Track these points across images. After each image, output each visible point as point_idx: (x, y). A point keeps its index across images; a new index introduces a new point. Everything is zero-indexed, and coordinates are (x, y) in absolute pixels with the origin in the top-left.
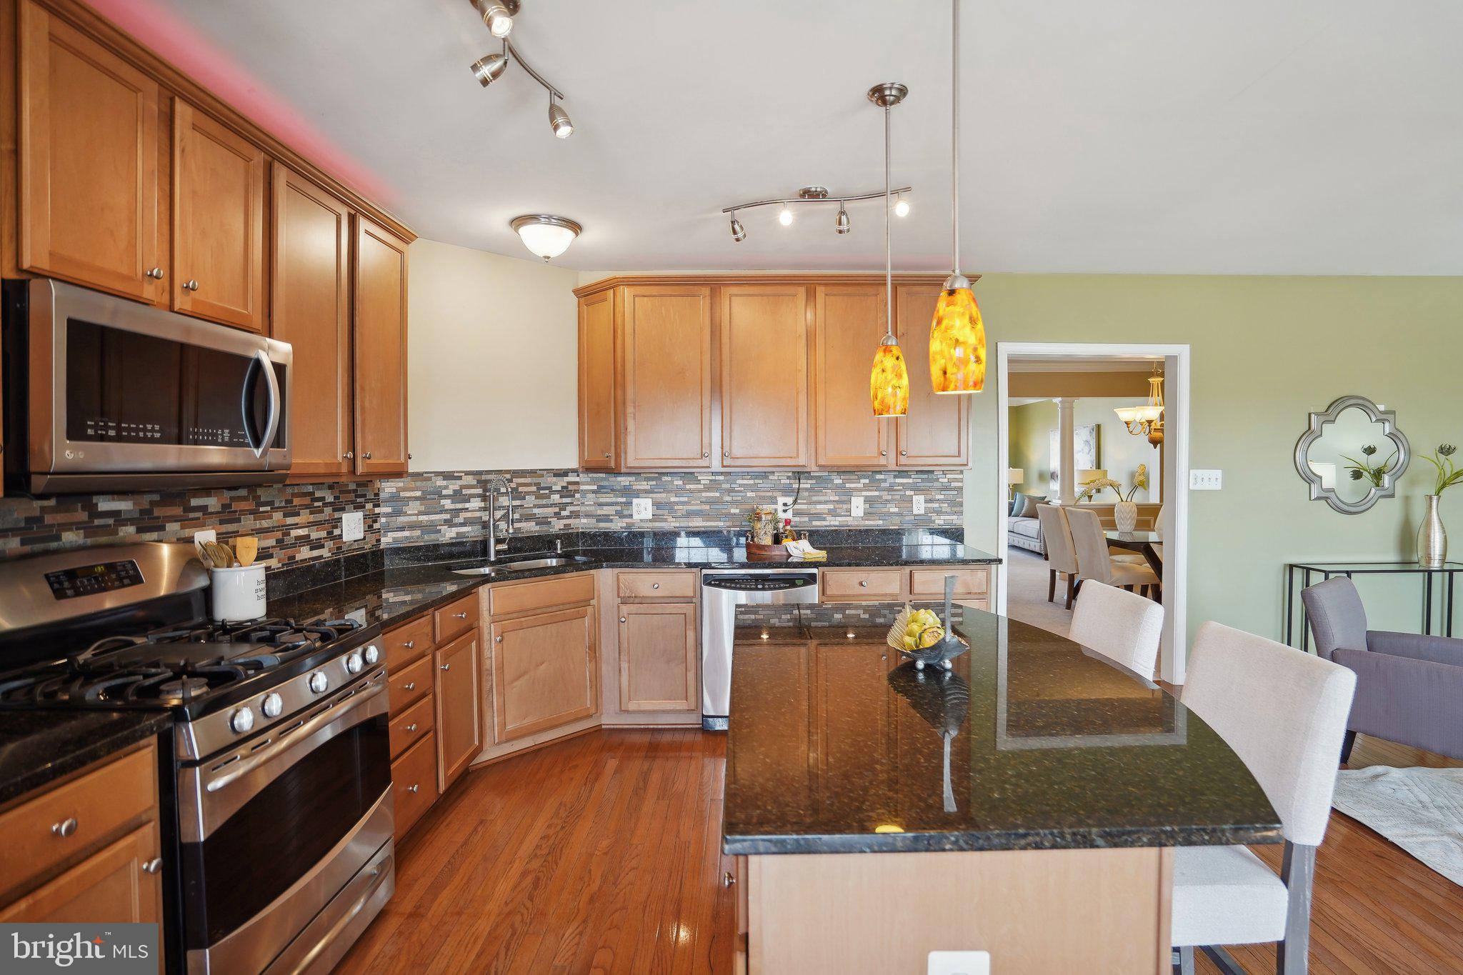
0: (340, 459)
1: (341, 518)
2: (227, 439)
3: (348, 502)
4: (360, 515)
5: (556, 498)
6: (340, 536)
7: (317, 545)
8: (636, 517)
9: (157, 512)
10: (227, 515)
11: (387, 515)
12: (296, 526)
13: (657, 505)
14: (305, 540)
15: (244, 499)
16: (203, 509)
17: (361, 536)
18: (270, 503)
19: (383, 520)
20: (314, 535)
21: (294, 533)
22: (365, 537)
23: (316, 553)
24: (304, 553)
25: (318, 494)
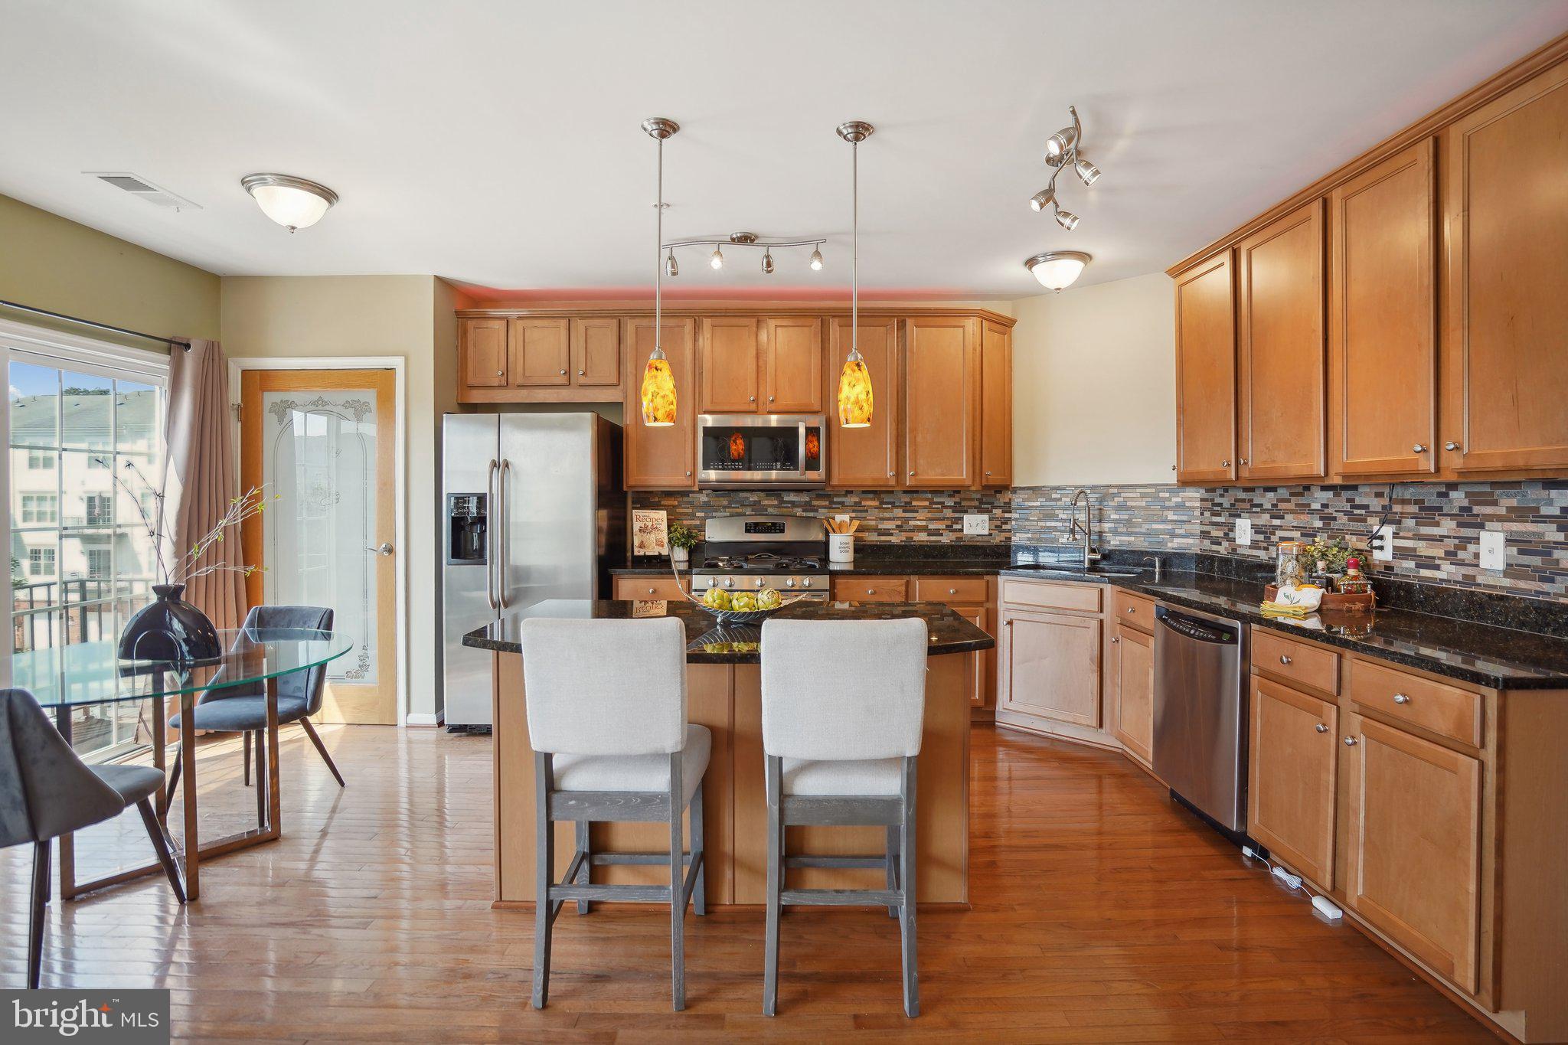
0: (888, 476)
1: (963, 518)
2: (779, 467)
3: (970, 507)
4: (986, 517)
5: (1171, 516)
6: (961, 530)
7: (937, 533)
8: (1238, 542)
9: (814, 503)
10: (857, 508)
11: (1016, 520)
12: (915, 519)
13: (1257, 530)
14: (924, 529)
15: (871, 499)
16: (842, 503)
17: (986, 532)
18: (893, 503)
19: (1014, 523)
20: (932, 526)
21: (912, 523)
22: (990, 534)
23: (933, 538)
24: (922, 537)
25: (936, 500)
